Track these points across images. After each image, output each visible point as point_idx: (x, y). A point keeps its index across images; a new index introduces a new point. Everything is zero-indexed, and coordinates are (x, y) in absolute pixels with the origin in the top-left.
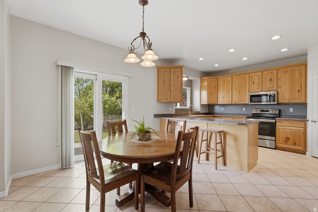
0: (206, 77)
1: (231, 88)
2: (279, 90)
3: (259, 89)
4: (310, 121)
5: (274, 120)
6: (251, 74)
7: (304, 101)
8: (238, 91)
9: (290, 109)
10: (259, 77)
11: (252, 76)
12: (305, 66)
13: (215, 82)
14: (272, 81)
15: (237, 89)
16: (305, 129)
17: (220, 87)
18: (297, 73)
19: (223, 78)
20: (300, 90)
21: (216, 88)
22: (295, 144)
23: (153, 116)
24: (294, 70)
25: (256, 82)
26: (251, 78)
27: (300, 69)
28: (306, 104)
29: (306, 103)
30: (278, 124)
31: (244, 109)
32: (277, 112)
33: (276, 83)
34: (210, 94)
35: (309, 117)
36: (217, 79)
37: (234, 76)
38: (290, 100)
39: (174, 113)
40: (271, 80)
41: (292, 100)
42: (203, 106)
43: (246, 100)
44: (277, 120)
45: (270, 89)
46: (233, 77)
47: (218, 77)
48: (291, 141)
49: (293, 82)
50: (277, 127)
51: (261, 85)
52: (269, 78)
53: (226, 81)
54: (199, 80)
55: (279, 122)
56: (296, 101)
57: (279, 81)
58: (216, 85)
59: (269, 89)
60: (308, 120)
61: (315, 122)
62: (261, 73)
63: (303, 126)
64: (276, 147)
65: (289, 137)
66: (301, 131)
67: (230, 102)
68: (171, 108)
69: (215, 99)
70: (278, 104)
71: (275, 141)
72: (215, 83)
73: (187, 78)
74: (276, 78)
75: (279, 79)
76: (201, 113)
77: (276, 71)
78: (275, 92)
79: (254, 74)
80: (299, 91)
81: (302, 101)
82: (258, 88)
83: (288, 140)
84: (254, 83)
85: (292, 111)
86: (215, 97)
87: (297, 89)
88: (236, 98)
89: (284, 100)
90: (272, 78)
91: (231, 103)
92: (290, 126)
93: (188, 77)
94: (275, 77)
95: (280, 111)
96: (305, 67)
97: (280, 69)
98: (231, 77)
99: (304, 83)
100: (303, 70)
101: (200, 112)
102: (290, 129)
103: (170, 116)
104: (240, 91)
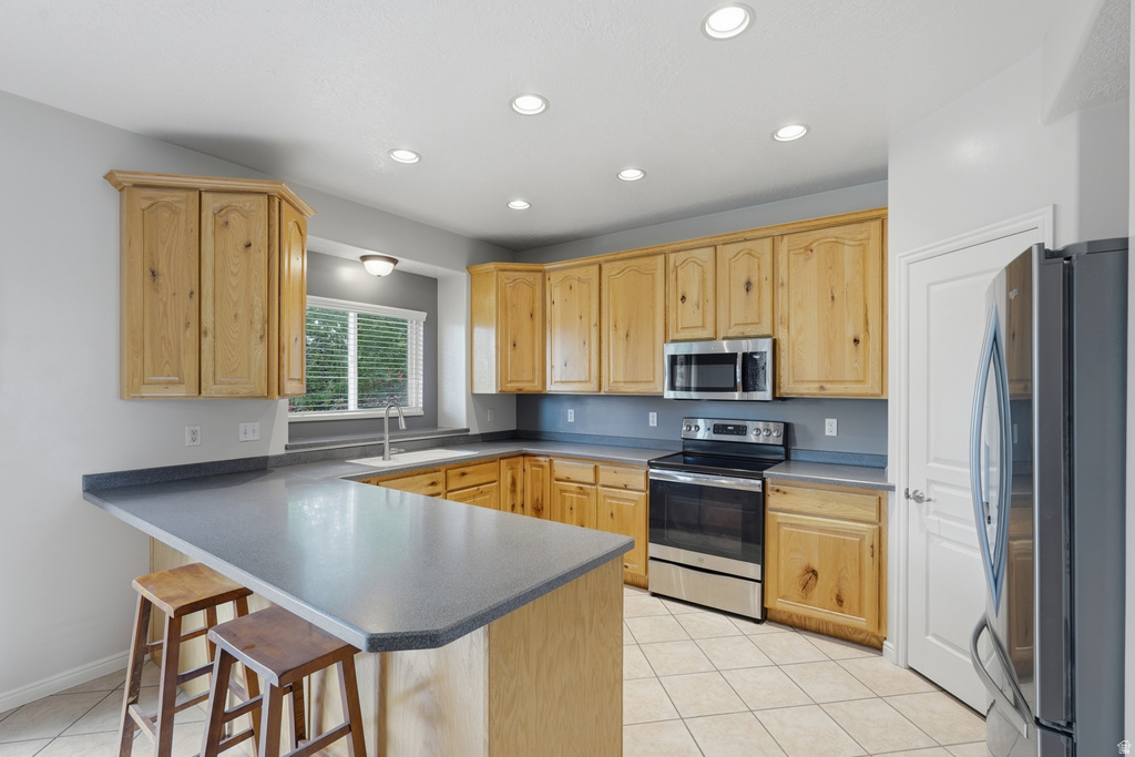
0: (491, 266)
1: (594, 318)
2: (782, 336)
3: (703, 327)
4: (899, 494)
5: (759, 482)
6: (672, 257)
7: (878, 391)
8: (622, 333)
9: (827, 420)
10: (703, 273)
11: (676, 267)
12: (878, 223)
13: (534, 291)
14: (754, 290)
15: (620, 325)
16: (880, 529)
18: (848, 253)
19: (566, 273)
20: (861, 338)
21: (538, 316)
22: (840, 601)
23: (79, 486)
24: (837, 242)
25: (693, 296)
26: (672, 277)
27: (860, 237)
28: (882, 404)
29: (884, 398)
30: (773, 501)
31: (653, 418)
32: (775, 438)
33: (770, 299)
34: (509, 345)
35: (895, 474)
36: (539, 275)
37: (607, 261)
38: (826, 386)
39: (282, 451)
40: (748, 286)
41: (831, 382)
42: (478, 400)
43: (654, 377)
44: (769, 481)
45: (747, 330)
46: (605, 267)
47: (547, 267)
48: (824, 586)
49: (833, 298)
50: (769, 513)
51: (710, 306)
52: (744, 279)
53: (575, 284)
54: (463, 276)
55: (778, 491)
56: (850, 391)
57: (782, 294)
58: (538, 305)
59: (740, 329)
60: (892, 488)
61: (919, 499)
62: (712, 249)
63: (873, 515)
64: (764, 610)
65: (816, 567)
66: (862, 538)
67: (591, 388)
68: (257, 425)
69: (534, 368)
70: (778, 399)
71: (762, 582)
72: (534, 296)
73: (392, 265)
74: (770, 278)
75: (782, 285)
76: (476, 436)
77: (768, 242)
78: (765, 346)
79: (683, 256)
80: (856, 341)
81: (868, 389)
82: (700, 323)
83: (813, 578)
84: (683, 298)
85: (835, 434)
86: (533, 361)
87: (850, 336)
88: (615, 366)
89: (802, 381)
90: (754, 280)
91: (596, 388)
92: (822, 511)
93: (395, 261)
94: (767, 272)
95: (788, 428)
96: (879, 233)
97: (786, 238)
98: (597, 267)
99: (878, 304)
100: (874, 245)
101: (468, 430)
102: (821, 529)
103: (239, 473)
104: (631, 335)
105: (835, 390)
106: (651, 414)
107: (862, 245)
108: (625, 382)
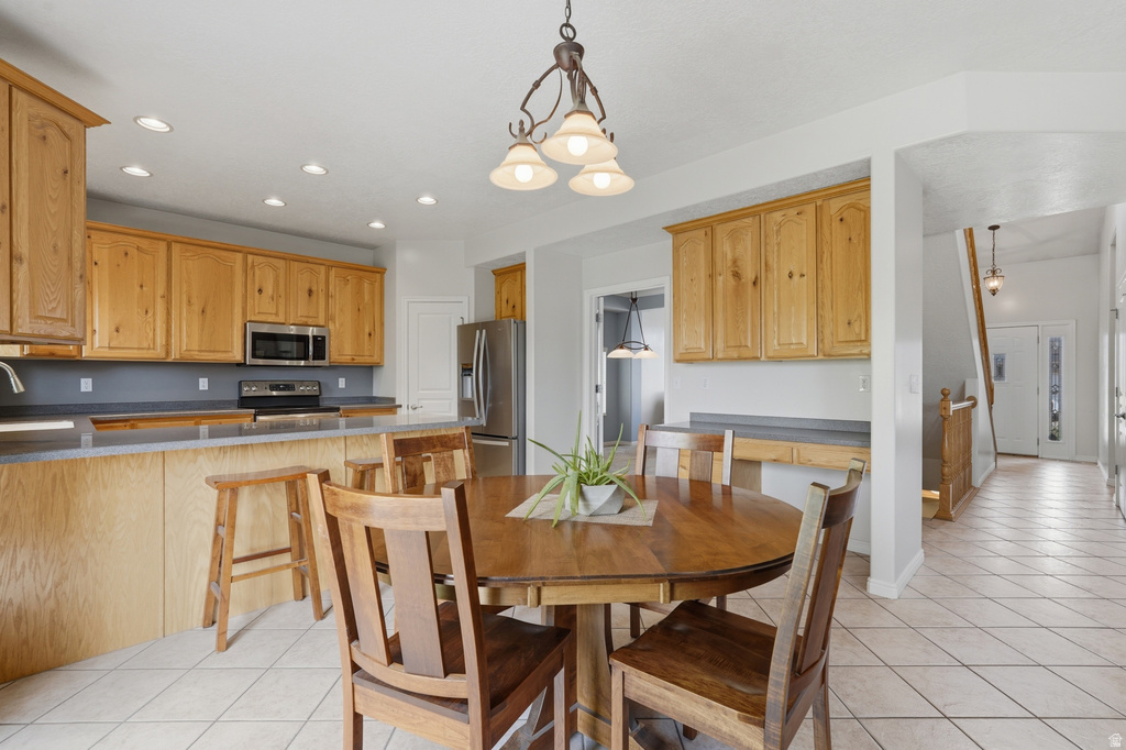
1: (161, 290)
2: (331, 327)
3: (276, 314)
4: (404, 408)
6: (250, 258)
8: (197, 308)
10: (276, 276)
11: (253, 266)
14: (314, 295)
15: (194, 300)
17: (100, 277)
19: (118, 237)
20: (372, 333)
24: (361, 279)
25: (269, 289)
26: (250, 272)
27: (372, 280)
29: (382, 364)
31: (203, 384)
32: (315, 391)
33: (324, 303)
37: (177, 242)
38: (354, 358)
40: (310, 292)
41: (357, 356)
43: (232, 347)
45: (310, 321)
46: (174, 245)
49: (359, 309)
51: (282, 302)
52: (307, 288)
53: (132, 253)
56: (366, 361)
57: (331, 302)
59: (304, 319)
60: (400, 406)
62: (283, 262)
67: (157, 353)
74: (324, 290)
75: (332, 297)
77: (323, 269)
78: (326, 333)
79: (261, 259)
80: (370, 335)
82: (274, 312)
84: (260, 291)
87: (367, 331)
88: (188, 336)
89: (342, 355)
90: (314, 289)
91: (163, 355)
94: (322, 286)
96: (380, 280)
97: (334, 269)
98: (164, 243)
100: (377, 285)
104: (208, 310)
105: (359, 360)
106: (201, 380)
107: (372, 284)
108: (199, 351)
